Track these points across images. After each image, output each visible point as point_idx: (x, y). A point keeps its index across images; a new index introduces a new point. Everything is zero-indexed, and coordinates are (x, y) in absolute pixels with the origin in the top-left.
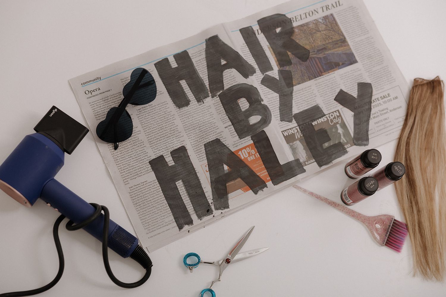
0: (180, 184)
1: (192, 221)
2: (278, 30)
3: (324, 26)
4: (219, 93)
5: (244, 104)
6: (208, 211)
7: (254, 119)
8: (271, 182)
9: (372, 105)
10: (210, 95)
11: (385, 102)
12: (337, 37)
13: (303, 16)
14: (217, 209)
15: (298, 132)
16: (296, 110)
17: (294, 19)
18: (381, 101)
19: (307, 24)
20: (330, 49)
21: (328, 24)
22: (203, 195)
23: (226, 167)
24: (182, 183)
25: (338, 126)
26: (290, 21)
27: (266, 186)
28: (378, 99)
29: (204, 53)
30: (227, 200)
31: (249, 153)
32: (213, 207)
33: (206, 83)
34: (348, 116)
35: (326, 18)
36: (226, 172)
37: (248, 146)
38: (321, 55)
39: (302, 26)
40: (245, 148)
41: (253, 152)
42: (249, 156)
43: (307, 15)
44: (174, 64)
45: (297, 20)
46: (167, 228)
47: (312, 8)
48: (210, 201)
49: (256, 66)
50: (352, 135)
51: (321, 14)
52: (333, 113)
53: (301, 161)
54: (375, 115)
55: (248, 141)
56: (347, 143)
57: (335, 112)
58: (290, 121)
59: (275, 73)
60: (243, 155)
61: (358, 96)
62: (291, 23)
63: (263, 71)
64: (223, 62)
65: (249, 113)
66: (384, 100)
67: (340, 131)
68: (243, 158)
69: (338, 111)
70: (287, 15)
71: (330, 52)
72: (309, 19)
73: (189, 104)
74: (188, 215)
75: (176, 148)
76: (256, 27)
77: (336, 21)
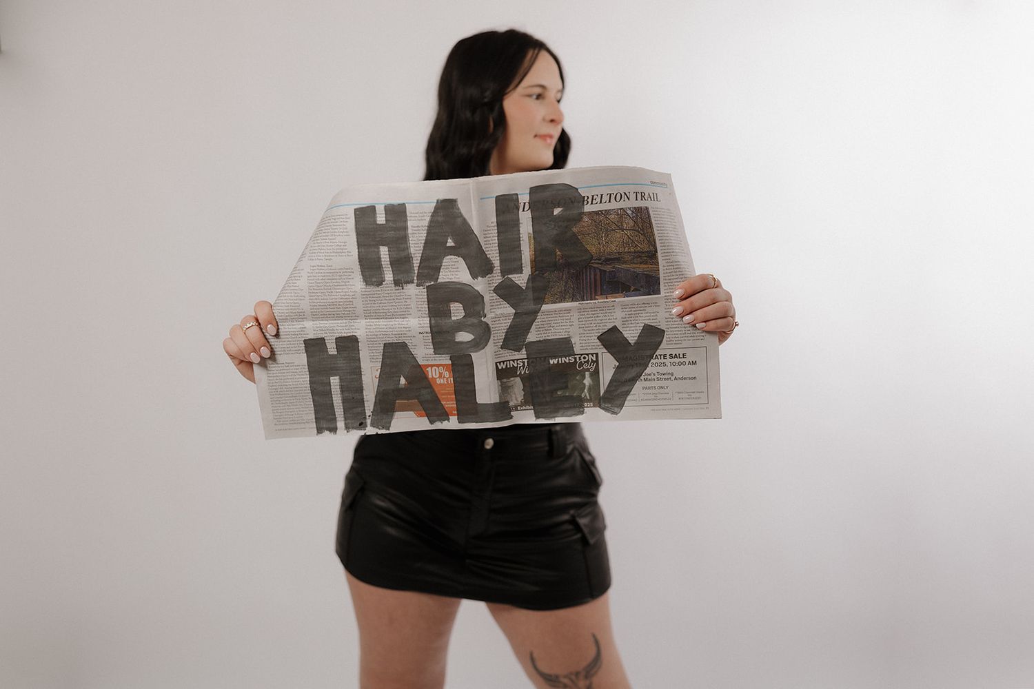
0: (335, 381)
1: (337, 429)
2: (557, 211)
3: (631, 223)
4: (428, 284)
5: (457, 311)
6: (361, 424)
7: (464, 337)
8: (456, 417)
9: (652, 361)
10: (415, 281)
11: (673, 364)
12: (644, 246)
13: (606, 198)
14: (373, 425)
15: (524, 366)
16: (532, 337)
17: (590, 200)
18: (668, 361)
19: (607, 212)
20: (625, 263)
21: (639, 220)
22: (361, 402)
23: (403, 381)
24: (338, 381)
25: (587, 374)
26: (582, 200)
27: (448, 420)
28: (665, 356)
29: (428, 219)
30: (392, 418)
31: (441, 374)
32: (369, 421)
33: (416, 263)
34: (608, 367)
35: (638, 210)
36: (400, 386)
37: (443, 365)
38: (608, 268)
39: (596, 213)
40: (438, 366)
41: (447, 374)
42: (440, 377)
43: (613, 197)
44: (381, 219)
45: (594, 201)
46: (303, 426)
47: (622, 190)
48: (368, 413)
49: (497, 263)
50: (602, 392)
51: (633, 203)
52: (588, 355)
53: (511, 404)
54: (649, 377)
55: (446, 360)
56: (588, 401)
57: (592, 354)
58: (518, 350)
59: (521, 279)
60: (432, 373)
61: (635, 343)
62: (583, 204)
63: (504, 272)
64: (450, 243)
65: (460, 326)
66: (673, 360)
67: (587, 381)
68: (430, 376)
69: (597, 354)
70: (579, 190)
71: (624, 266)
72: (614, 205)
73: (381, 284)
74: (335, 419)
75: (345, 335)
76: (524, 198)
77: (650, 220)
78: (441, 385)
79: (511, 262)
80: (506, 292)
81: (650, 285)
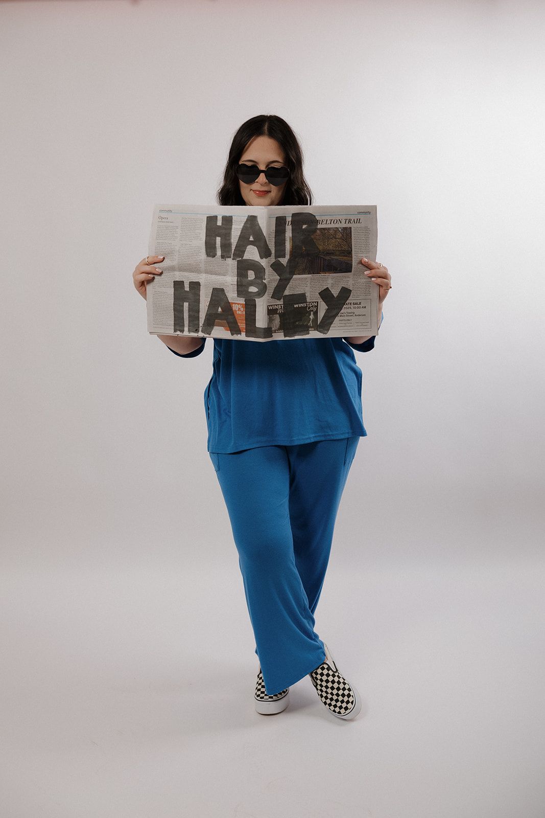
0: (186, 305)
1: (184, 331)
2: (304, 227)
3: (341, 235)
4: (238, 259)
5: (251, 275)
6: (196, 330)
7: (252, 289)
8: (245, 333)
9: (344, 306)
10: (232, 257)
11: (355, 308)
12: (345, 248)
13: (329, 222)
14: (202, 331)
15: (281, 308)
16: (287, 292)
17: (321, 222)
18: (352, 306)
19: (329, 229)
20: (336, 255)
21: (345, 234)
22: (198, 318)
23: (220, 310)
24: (188, 305)
25: (312, 312)
26: (317, 222)
27: (241, 334)
28: (351, 303)
29: (243, 225)
30: (212, 329)
31: (239, 309)
32: (200, 329)
33: (233, 248)
34: (323, 308)
35: (345, 229)
36: (218, 312)
37: (241, 304)
38: (327, 258)
39: (324, 229)
40: (238, 304)
41: (242, 309)
42: (239, 310)
43: (332, 221)
44: (220, 223)
45: (323, 223)
46: (167, 327)
47: (338, 218)
48: (201, 324)
49: (273, 252)
50: (319, 323)
51: (344, 225)
52: (313, 302)
53: (273, 329)
54: (342, 315)
55: (242, 301)
56: (312, 327)
57: (315, 302)
58: (279, 299)
59: (284, 261)
60: (235, 308)
61: (337, 297)
62: (317, 224)
63: (276, 257)
64: (251, 239)
65: (252, 283)
66: (354, 306)
67: (312, 317)
68: (234, 309)
69: (318, 302)
70: (316, 217)
71: (335, 257)
72: (333, 226)
73: (215, 257)
74: (183, 326)
75: (194, 281)
76: (289, 219)
77: (351, 235)
78: (239, 314)
79: (280, 253)
80: (276, 267)
81: (347, 268)
